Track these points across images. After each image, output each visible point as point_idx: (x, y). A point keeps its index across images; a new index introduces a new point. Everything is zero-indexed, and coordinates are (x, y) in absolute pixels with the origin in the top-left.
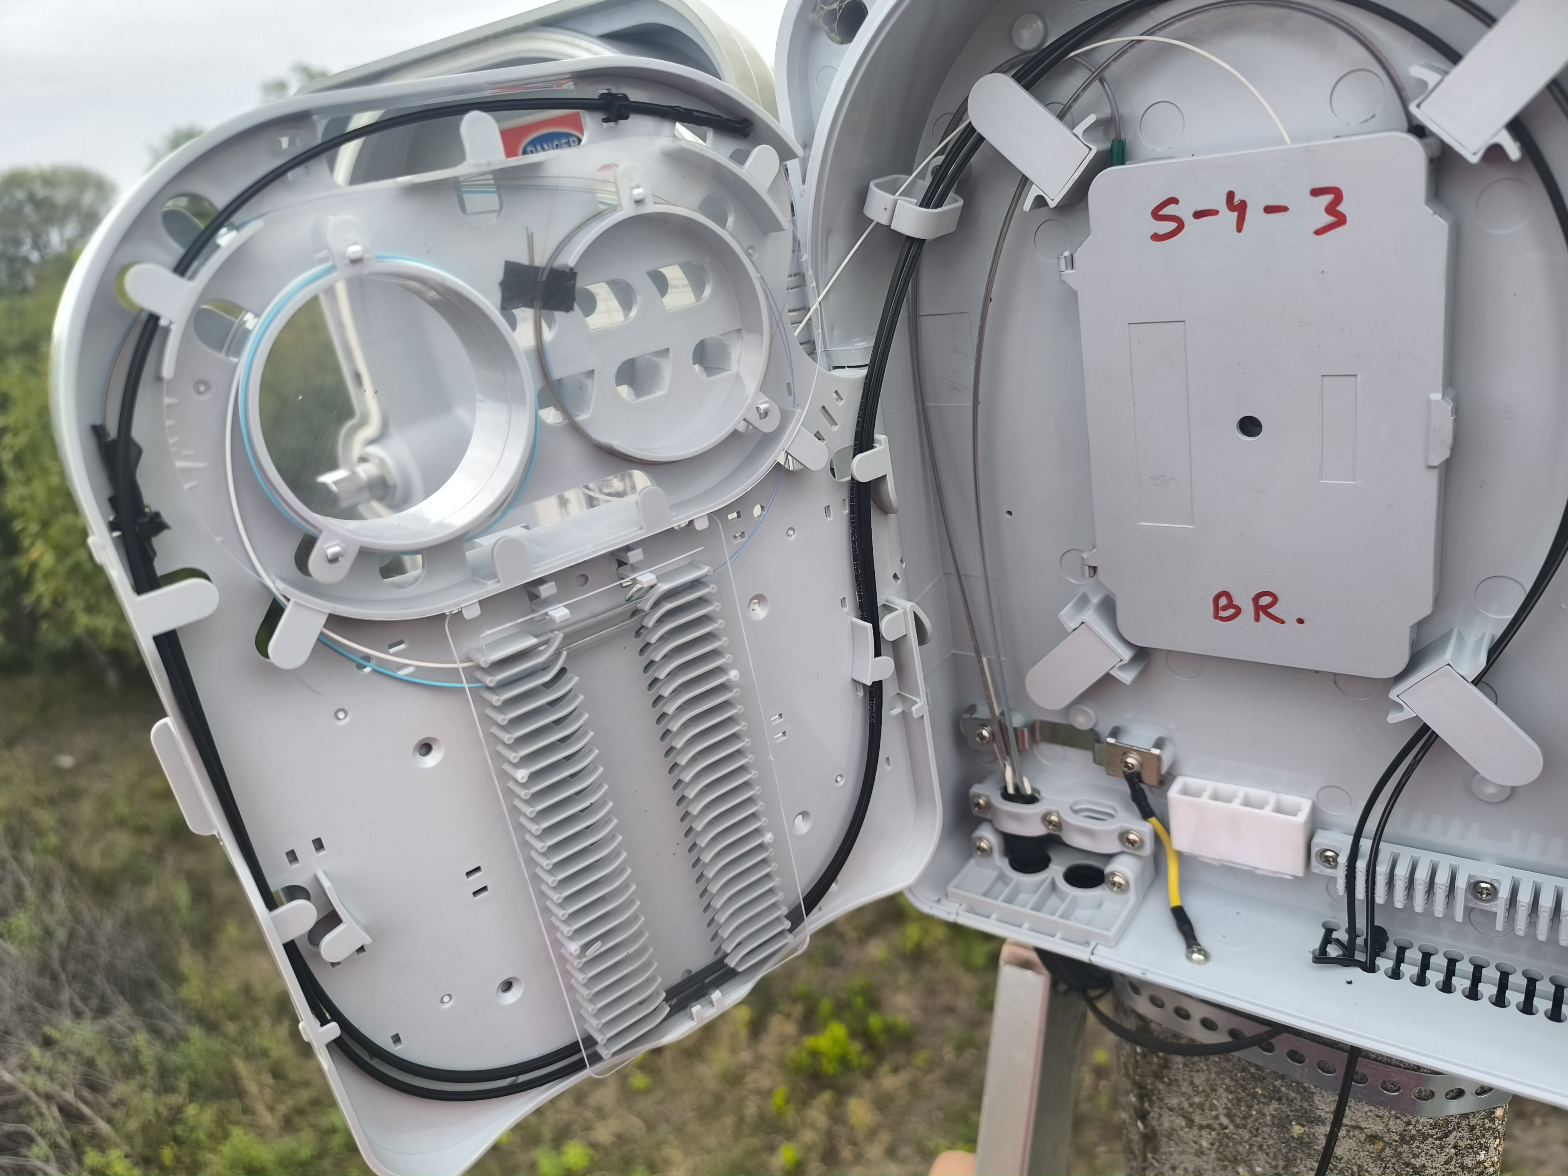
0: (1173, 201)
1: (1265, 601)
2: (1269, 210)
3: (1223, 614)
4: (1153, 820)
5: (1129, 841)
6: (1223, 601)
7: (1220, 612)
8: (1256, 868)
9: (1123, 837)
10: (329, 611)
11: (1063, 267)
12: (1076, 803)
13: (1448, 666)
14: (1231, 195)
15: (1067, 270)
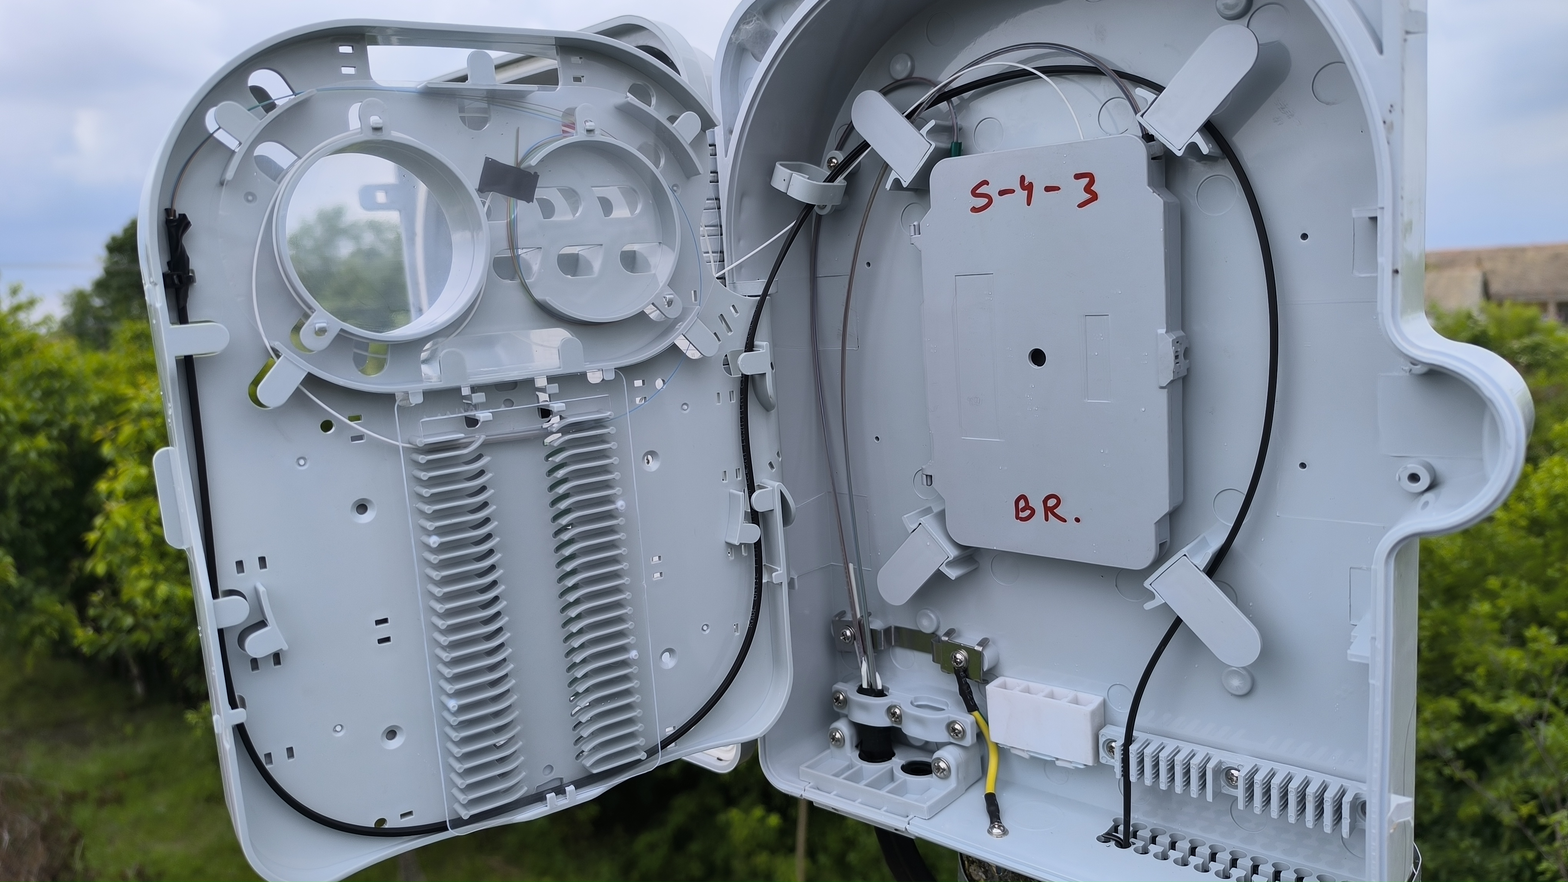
0: (986, 183)
1: (1052, 502)
2: (1048, 189)
3: (1022, 515)
4: (976, 713)
5: (954, 730)
6: (1022, 504)
7: (1020, 513)
8: (1057, 759)
9: (951, 728)
10: (308, 371)
11: (912, 233)
12: (916, 699)
13: (1185, 557)
14: (1023, 178)
15: (915, 235)
